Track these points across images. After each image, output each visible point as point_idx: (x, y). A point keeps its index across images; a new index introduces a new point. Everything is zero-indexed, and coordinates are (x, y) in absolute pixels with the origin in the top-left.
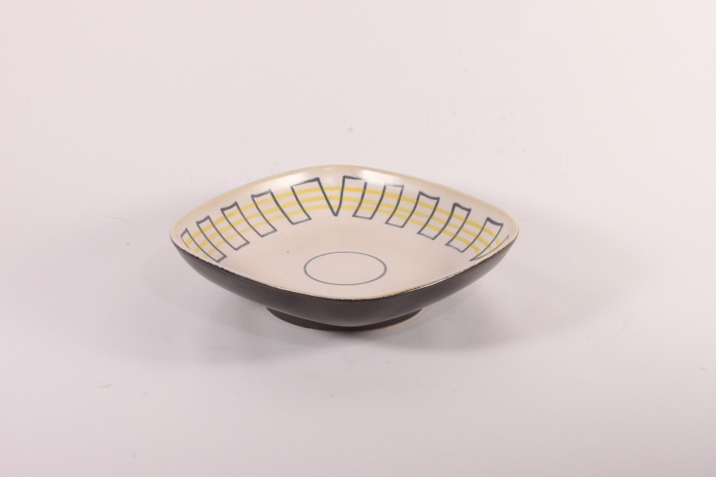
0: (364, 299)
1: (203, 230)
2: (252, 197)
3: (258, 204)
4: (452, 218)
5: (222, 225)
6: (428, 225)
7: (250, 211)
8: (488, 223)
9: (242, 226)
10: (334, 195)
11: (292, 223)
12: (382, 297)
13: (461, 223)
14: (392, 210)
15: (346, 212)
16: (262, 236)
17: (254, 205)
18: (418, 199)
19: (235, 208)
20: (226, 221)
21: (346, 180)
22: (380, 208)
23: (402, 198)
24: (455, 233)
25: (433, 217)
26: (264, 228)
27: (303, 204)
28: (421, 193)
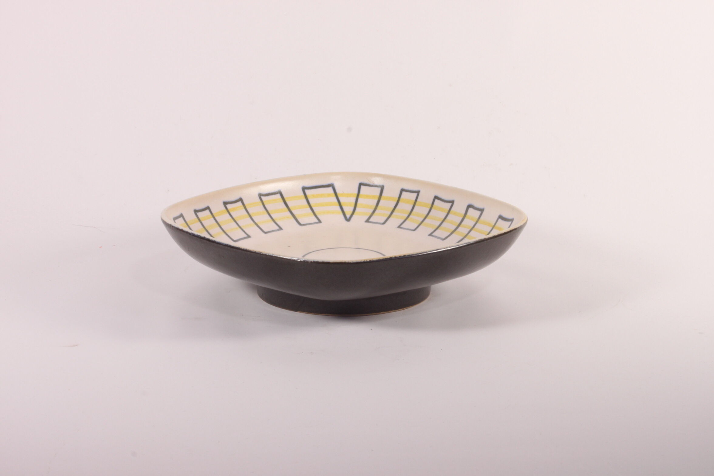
0: (344, 261)
1: (201, 219)
2: (259, 196)
3: (265, 203)
4: (465, 220)
5: (223, 218)
6: (440, 227)
7: (256, 209)
8: (500, 220)
9: (245, 222)
10: (348, 202)
11: (300, 224)
12: (363, 261)
13: (474, 223)
14: (406, 215)
15: (359, 219)
16: (266, 233)
17: (261, 204)
18: (433, 203)
19: (240, 203)
20: (228, 215)
21: (362, 187)
22: (394, 214)
23: (417, 203)
24: (466, 233)
25: (446, 220)
26: (269, 226)
27: (314, 208)
28: (436, 198)
